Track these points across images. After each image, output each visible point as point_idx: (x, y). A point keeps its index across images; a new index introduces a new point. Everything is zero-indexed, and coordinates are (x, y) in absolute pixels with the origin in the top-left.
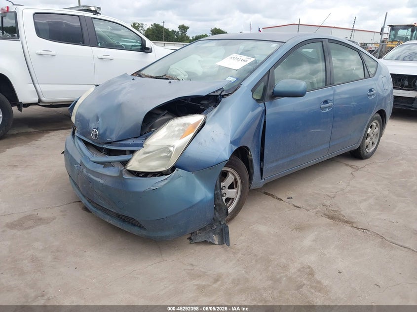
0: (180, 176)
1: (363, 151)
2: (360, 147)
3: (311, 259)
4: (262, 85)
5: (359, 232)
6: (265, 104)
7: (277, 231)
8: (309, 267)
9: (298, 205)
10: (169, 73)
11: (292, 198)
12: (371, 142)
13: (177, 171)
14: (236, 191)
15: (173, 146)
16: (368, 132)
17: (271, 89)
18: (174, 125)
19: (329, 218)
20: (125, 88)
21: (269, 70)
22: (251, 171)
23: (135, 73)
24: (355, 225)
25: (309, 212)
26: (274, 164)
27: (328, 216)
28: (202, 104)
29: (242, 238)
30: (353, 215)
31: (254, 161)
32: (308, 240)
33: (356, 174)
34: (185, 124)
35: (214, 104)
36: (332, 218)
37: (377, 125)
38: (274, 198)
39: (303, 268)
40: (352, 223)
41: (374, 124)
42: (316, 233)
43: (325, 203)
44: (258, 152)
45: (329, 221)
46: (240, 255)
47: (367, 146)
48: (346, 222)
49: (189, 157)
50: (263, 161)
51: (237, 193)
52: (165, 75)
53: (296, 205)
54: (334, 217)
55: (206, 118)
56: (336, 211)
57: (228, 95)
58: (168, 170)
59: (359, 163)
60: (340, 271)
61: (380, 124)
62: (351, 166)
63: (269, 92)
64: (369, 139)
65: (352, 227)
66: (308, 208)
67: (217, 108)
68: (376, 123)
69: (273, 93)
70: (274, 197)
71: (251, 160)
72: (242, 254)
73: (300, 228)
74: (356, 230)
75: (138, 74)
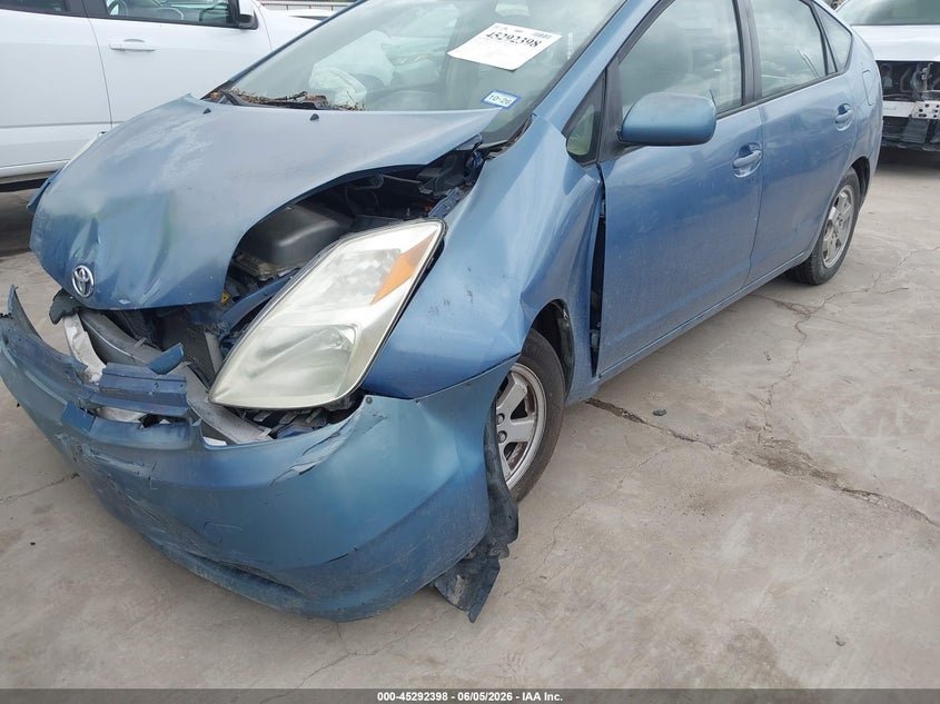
0: (381, 418)
1: (818, 266)
2: (810, 258)
3: (752, 605)
4: (590, 111)
5: (857, 503)
6: (599, 168)
7: (646, 520)
8: (756, 634)
9: (685, 432)
10: (312, 86)
11: (665, 412)
12: (835, 240)
13: (370, 402)
14: (533, 421)
15: (352, 327)
16: (830, 218)
17: (612, 123)
18: (347, 257)
19: (770, 465)
20: (180, 141)
21: (606, 68)
22: (569, 360)
23: (216, 90)
24: (842, 484)
25: (716, 452)
26: (625, 335)
27: (767, 458)
28: (424, 181)
29: (559, 552)
30: (828, 453)
31: (575, 334)
32: (733, 543)
33: (807, 327)
34: (381, 255)
35: (461, 177)
36: (778, 464)
37: (849, 198)
38: (619, 415)
39: (738, 637)
40: (834, 476)
41: (843, 195)
42: (749, 516)
43: (753, 421)
44: (585, 308)
45: (773, 474)
46: (560, 612)
47: (825, 253)
48: (816, 474)
49: (402, 353)
50: (599, 329)
51: (535, 425)
52: (302, 94)
53: (678, 433)
54: (782, 460)
55: (445, 228)
56: (785, 443)
57: (497, 149)
58: (342, 400)
59: (806, 298)
60: (841, 640)
61: (855, 194)
62: (790, 307)
63: (610, 133)
64: (830, 234)
65: (836, 487)
66: (712, 439)
67: (472, 193)
68: (847, 192)
69: (621, 134)
70: (618, 411)
71: (569, 333)
72: (568, 609)
73: (706, 505)
74: (847, 497)
75: (225, 94)
